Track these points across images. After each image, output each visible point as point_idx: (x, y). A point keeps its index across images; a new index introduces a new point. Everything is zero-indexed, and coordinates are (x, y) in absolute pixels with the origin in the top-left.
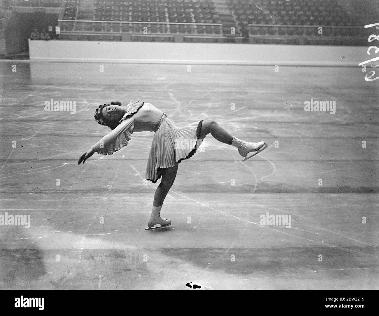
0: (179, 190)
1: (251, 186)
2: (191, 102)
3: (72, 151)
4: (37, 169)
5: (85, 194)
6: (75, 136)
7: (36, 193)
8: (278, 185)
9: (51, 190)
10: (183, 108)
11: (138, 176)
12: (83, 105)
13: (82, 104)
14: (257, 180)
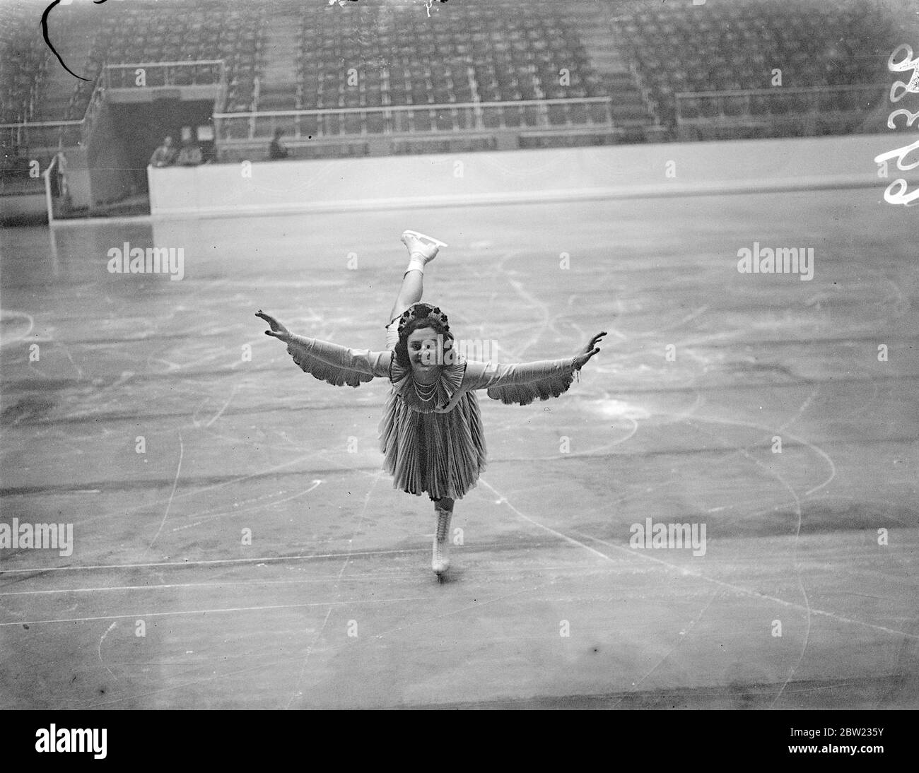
0: (613, 536)
1: (785, 515)
2: (570, 302)
3: (325, 448)
4: (254, 500)
5: (389, 560)
6: (318, 409)
7: (269, 562)
8: (855, 508)
9: (306, 554)
10: (558, 319)
11: (503, 505)
12: (314, 326)
13: (311, 323)
14: (797, 498)
